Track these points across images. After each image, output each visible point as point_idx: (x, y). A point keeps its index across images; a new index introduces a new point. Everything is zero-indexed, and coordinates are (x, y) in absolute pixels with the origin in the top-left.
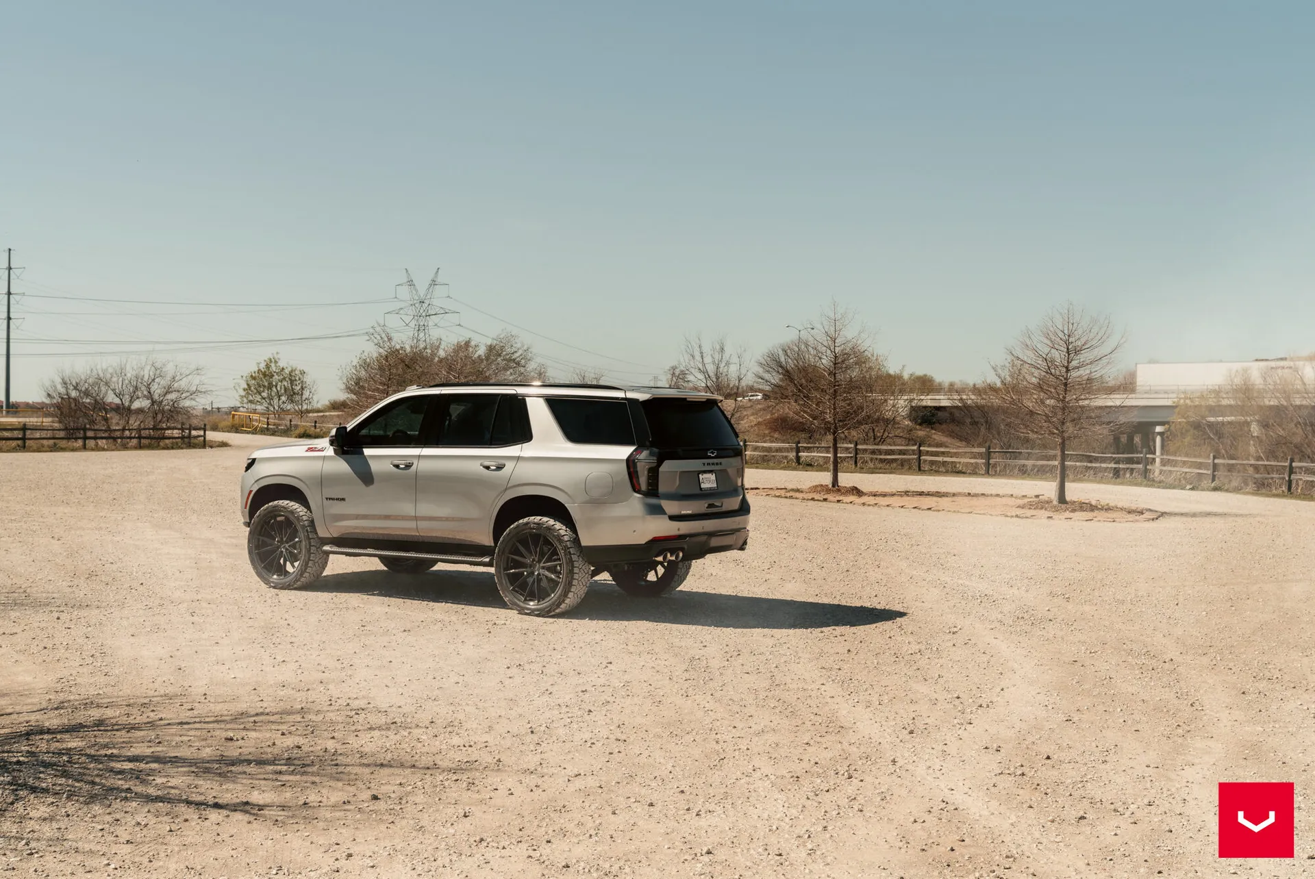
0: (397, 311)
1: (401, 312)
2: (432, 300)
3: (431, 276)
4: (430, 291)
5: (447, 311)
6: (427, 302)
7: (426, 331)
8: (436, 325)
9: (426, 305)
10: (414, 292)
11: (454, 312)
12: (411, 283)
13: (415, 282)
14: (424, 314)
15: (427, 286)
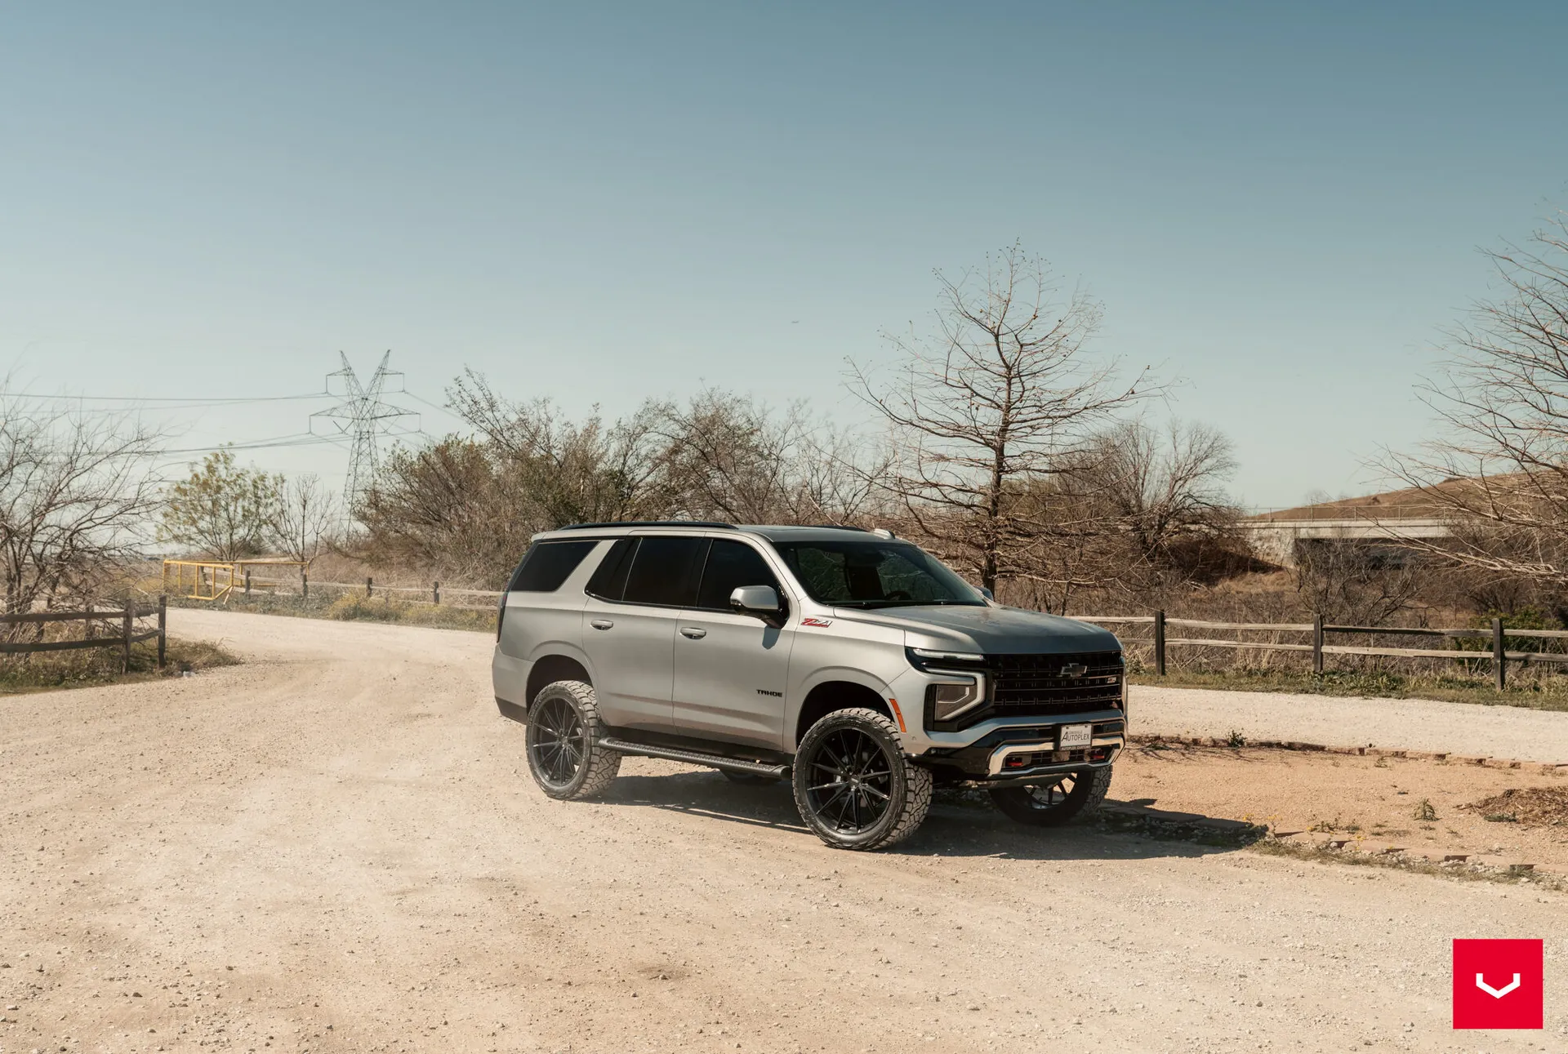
0: (328, 412)
1: (335, 413)
2: (380, 395)
3: (379, 362)
4: (377, 382)
5: (402, 412)
6: (372, 399)
7: (371, 439)
8: (385, 431)
9: (372, 403)
10: (353, 383)
11: (412, 413)
12: (348, 372)
13: (355, 370)
14: (368, 416)
15: (372, 376)
